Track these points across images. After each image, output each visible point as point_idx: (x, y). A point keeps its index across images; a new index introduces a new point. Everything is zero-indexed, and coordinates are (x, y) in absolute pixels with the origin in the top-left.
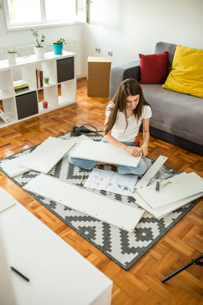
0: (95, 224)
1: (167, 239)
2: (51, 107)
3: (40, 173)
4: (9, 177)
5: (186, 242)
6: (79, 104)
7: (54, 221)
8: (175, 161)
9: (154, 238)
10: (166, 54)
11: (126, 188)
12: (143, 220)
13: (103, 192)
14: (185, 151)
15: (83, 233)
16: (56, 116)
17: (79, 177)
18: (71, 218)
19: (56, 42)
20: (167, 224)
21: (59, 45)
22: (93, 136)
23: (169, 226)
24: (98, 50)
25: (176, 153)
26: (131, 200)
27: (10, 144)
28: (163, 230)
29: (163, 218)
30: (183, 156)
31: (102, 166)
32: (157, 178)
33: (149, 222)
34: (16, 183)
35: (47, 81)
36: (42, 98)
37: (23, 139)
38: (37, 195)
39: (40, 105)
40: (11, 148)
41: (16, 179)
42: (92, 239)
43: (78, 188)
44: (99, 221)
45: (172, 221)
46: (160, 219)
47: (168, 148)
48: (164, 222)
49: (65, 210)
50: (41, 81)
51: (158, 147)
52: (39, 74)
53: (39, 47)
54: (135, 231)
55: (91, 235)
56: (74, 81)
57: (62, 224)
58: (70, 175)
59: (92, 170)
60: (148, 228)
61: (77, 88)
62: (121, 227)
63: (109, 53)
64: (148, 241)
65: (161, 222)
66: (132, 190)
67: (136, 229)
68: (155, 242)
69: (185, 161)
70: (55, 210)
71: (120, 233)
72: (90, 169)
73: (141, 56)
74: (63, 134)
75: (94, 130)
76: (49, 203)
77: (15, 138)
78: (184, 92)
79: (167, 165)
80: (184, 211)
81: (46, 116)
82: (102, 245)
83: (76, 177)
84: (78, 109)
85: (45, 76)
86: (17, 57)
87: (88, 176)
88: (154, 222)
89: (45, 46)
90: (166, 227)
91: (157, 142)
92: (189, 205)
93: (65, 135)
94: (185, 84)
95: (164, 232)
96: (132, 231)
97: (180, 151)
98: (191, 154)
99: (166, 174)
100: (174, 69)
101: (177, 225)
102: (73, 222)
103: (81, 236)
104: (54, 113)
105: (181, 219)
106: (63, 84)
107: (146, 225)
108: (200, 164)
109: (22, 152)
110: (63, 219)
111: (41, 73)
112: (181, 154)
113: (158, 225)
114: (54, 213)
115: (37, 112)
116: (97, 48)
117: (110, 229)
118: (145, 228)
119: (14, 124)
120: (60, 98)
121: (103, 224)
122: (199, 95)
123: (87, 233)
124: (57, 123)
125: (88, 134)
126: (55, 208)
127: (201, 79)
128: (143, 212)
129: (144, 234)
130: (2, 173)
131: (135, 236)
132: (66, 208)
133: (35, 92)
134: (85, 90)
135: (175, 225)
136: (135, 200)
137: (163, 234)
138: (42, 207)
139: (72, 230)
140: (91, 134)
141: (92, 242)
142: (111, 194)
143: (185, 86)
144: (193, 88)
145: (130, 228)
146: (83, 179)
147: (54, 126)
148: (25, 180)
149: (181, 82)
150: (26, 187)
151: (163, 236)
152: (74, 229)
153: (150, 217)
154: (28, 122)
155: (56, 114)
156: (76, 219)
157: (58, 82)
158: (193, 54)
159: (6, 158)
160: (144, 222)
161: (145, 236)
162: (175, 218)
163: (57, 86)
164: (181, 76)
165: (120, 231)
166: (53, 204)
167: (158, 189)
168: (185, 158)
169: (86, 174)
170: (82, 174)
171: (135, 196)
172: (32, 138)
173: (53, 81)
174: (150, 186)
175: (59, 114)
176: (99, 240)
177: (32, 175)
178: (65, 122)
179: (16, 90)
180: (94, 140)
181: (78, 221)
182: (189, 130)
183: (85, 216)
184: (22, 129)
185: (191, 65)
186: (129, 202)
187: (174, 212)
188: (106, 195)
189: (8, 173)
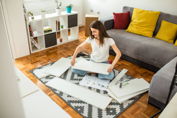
0: (84, 105)
1: (124, 115)
2: (64, 41)
3: (55, 76)
4: (38, 79)
5: (135, 117)
6: (80, 40)
7: (61, 102)
8: (132, 72)
9: (117, 114)
10: (128, 13)
11: (103, 86)
12: (111, 104)
13: (90, 88)
14: (139, 67)
15: (77, 110)
16: (67, 46)
17: (77, 80)
18: (71, 101)
19: (68, 6)
20: (125, 106)
21: (70, 8)
22: (86, 57)
23: (126, 107)
24: (92, 11)
25: (133, 68)
26: (106, 92)
27: (40, 61)
28: (122, 109)
29: (123, 103)
30: (137, 69)
31: (90, 74)
32: (121, 81)
33: (115, 105)
34: (42, 82)
35: (62, 27)
36: (59, 37)
37: (48, 58)
38: (53, 89)
39: (58, 40)
40: (41, 63)
41: (42, 80)
42: (81, 113)
43: (76, 85)
44: (86, 103)
45: (128, 105)
46: (121, 103)
47: (128, 65)
48: (123, 105)
49: (68, 97)
50: (59, 27)
51: (123, 64)
52: (58, 23)
53: (58, 8)
54: (106, 109)
55: (81, 111)
56: (77, 28)
57: (66, 104)
58: (72, 78)
59: (84, 76)
60: (114, 108)
61: (79, 32)
62: (99, 107)
63: (98, 12)
64: (113, 115)
65: (121, 105)
66: (106, 87)
67: (107, 108)
68: (117, 116)
69: (138, 72)
70: (62, 97)
71: (98, 110)
72: (83, 75)
73: (114, 14)
74: (70, 56)
75: (87, 54)
76: (59, 93)
77: (43, 58)
78: (138, 34)
79: (127, 74)
80: (135, 99)
81: (61, 46)
82: (87, 116)
83: (75, 79)
84: (79, 43)
85: (61, 24)
86: (46, 14)
87: (82, 79)
88: (117, 105)
89: (61, 8)
90: (124, 108)
91: (122, 61)
92: (138, 96)
93: (71, 57)
94: (139, 29)
95: (123, 110)
96: (104, 109)
97: (135, 67)
98: (142, 68)
99: (126, 79)
100: (133, 21)
101: (131, 107)
102: (72, 104)
103: (75, 111)
104: (65, 45)
105: (133, 104)
106: (71, 29)
107: (113, 107)
108: (146, 74)
109: (46, 65)
110: (66, 102)
111: (59, 23)
112: (136, 68)
113: (120, 107)
114: (61, 98)
115: (56, 44)
116: (92, 10)
117: (92, 108)
118: (112, 108)
119: (43, 50)
120: (69, 37)
121: (88, 105)
122: (146, 35)
123: (79, 110)
124: (67, 50)
125: (84, 56)
126: (62, 96)
127: (148, 27)
128: (112, 99)
129: (111, 111)
130: (35, 77)
131: (106, 112)
132: (69, 96)
133: (55, 33)
134: (84, 33)
135: (129, 107)
136: (107, 93)
137: (122, 111)
138: (55, 95)
139: (71, 108)
140: (85, 56)
141: (82, 115)
142: (94, 89)
143: (139, 30)
144: (143, 31)
145: (103, 107)
146: (79, 80)
147: (65, 52)
148: (47, 80)
149: (137, 28)
150: (47, 84)
151: (122, 113)
152: (72, 107)
153: (115, 102)
154: (51, 49)
155: (67, 45)
156: (73, 102)
157: (68, 28)
158: (143, 13)
159: (37, 68)
160: (112, 105)
161: (112, 113)
162: (130, 103)
163: (68, 30)
164: (137, 25)
165: (98, 109)
166: (61, 93)
167: (121, 87)
168: (138, 71)
169: (81, 78)
170: (79, 78)
171: (107, 90)
172: (52, 58)
173: (66, 27)
174: (116, 85)
175: (68, 45)
176: (86, 114)
177: (51, 78)
178: (72, 50)
179: (45, 32)
180: (87, 60)
181: (74, 103)
182: (140, 55)
183: (79, 101)
184: (47, 53)
185: (142, 19)
186: (104, 94)
187: (129, 100)
188: (91, 89)
189: (38, 76)
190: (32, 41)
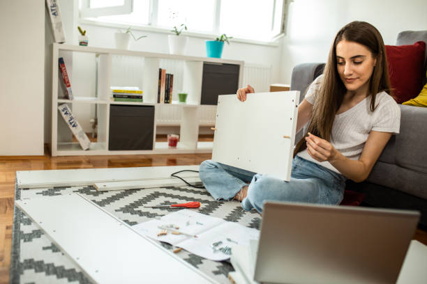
10: (419, 45)
21: (217, 45)
35: (183, 97)
50: (168, 92)
52: (165, 76)
111: (170, 78)
133: (153, 107)
157: (202, 102)
190: (63, 113)
